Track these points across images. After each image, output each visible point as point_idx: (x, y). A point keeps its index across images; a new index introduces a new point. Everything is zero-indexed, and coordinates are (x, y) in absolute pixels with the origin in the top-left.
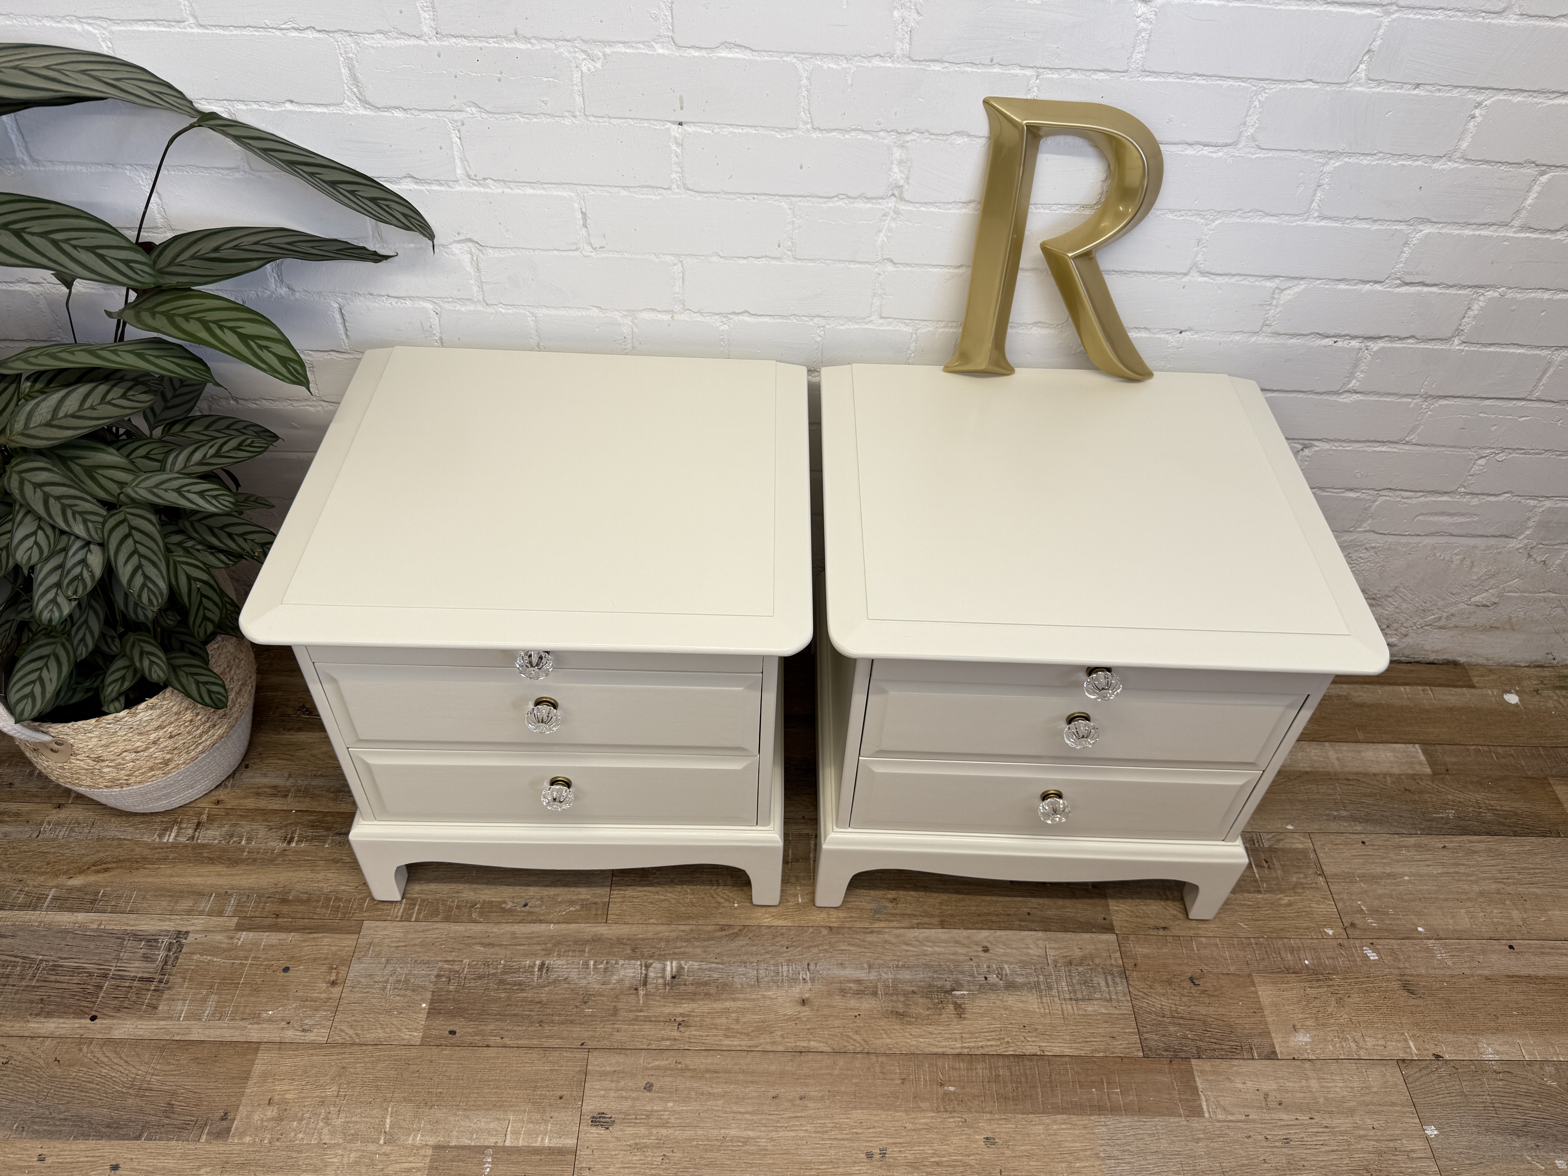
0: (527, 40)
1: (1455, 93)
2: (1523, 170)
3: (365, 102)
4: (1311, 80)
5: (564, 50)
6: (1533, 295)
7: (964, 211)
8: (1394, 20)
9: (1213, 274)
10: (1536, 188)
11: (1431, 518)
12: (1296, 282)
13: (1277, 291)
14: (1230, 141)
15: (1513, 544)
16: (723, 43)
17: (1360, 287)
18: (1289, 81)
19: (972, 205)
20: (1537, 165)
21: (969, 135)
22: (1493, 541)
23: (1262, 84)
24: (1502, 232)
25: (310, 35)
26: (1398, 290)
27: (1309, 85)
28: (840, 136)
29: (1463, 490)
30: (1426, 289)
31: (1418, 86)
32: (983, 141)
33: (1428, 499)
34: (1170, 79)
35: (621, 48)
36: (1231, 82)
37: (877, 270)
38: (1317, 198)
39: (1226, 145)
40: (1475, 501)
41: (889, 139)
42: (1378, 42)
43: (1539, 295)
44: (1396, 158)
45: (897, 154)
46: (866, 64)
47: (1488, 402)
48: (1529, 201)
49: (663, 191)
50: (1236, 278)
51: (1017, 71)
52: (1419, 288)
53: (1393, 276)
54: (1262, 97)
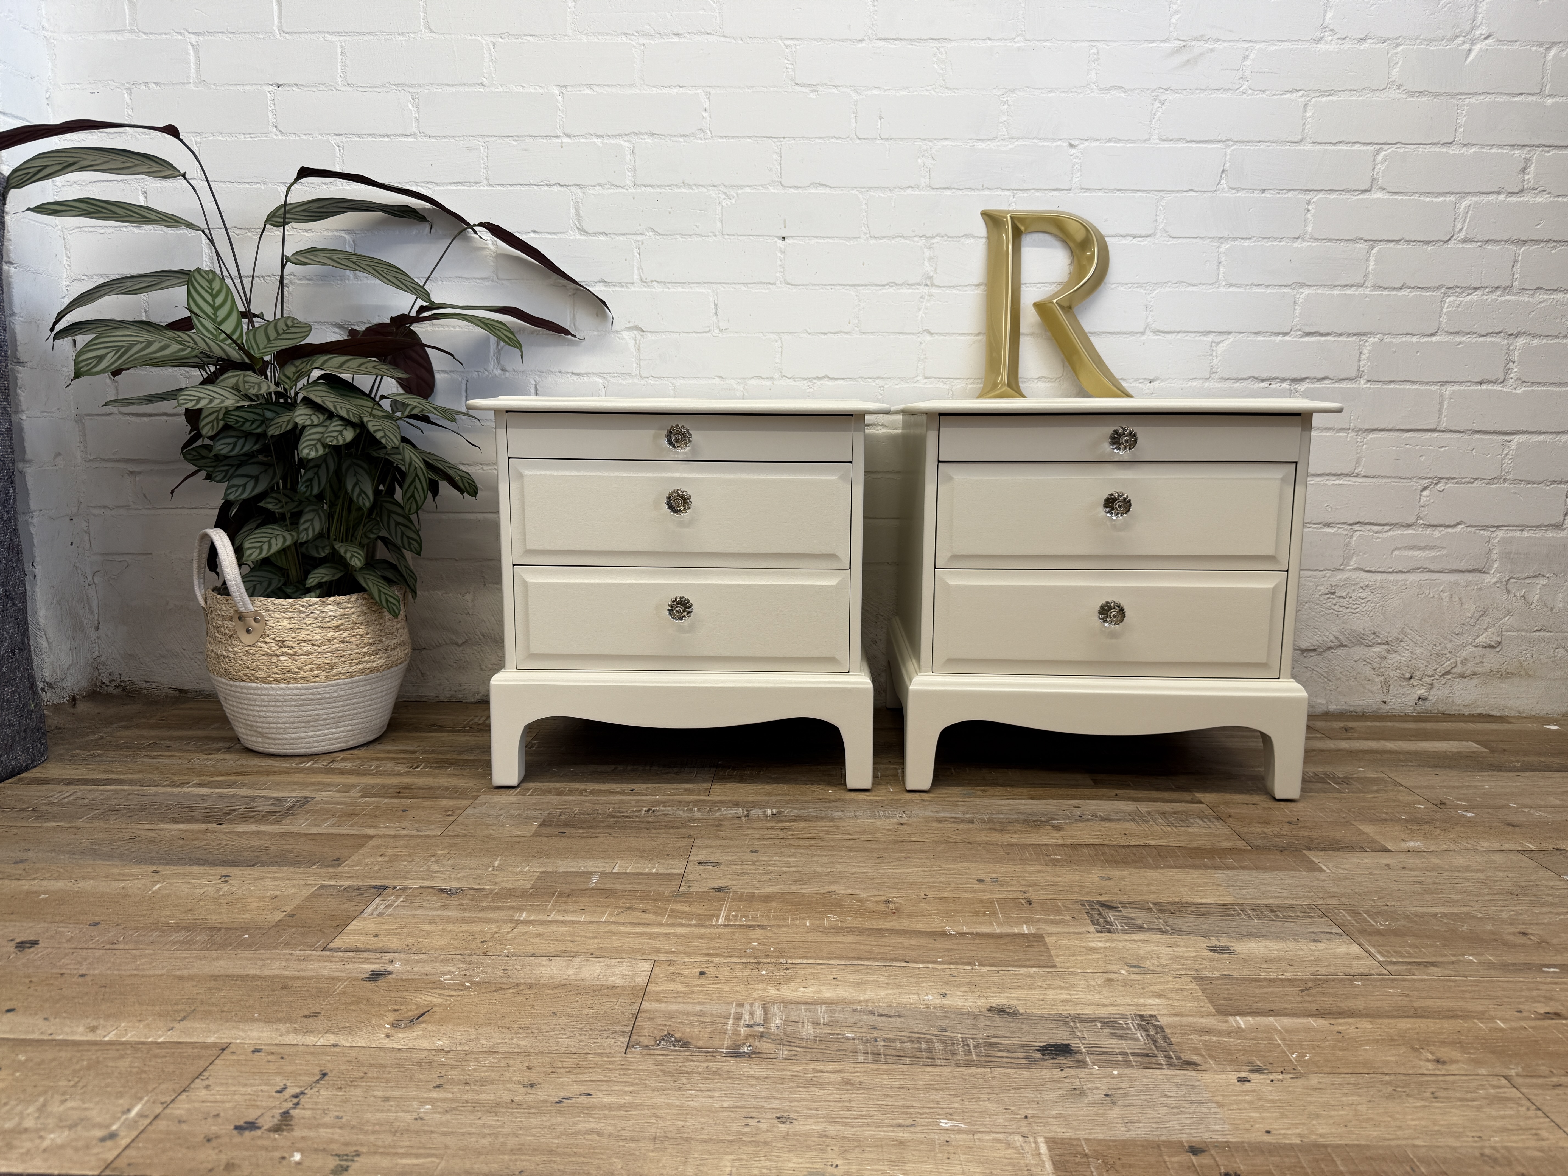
0: (690, 186)
1: (1290, 194)
2: (1357, 245)
3: (581, 230)
4: (1192, 190)
5: (713, 192)
6: (1404, 339)
7: (976, 292)
8: (1234, 150)
9: (1162, 332)
10: (1372, 258)
11: (1406, 553)
12: (1225, 337)
13: (1214, 345)
14: (1149, 233)
15: (1489, 579)
16: (812, 184)
17: (1273, 338)
18: (1178, 191)
19: (982, 287)
20: (1366, 241)
21: (974, 237)
22: (1470, 577)
23: (1160, 194)
24: (1360, 291)
25: (556, 188)
26: (1301, 340)
27: (1192, 193)
28: (888, 242)
29: (1421, 522)
30: (1323, 339)
31: (1264, 191)
32: (984, 240)
33: (1396, 533)
34: (1100, 194)
35: (748, 190)
36: (1140, 194)
37: (919, 339)
38: (1221, 272)
39: (1148, 236)
40: (1437, 533)
41: (922, 242)
42: (1228, 165)
43: (1408, 339)
44: (1266, 240)
45: (928, 253)
46: (902, 192)
47: (1408, 435)
48: (1371, 267)
49: (771, 286)
50: (1181, 335)
51: (1000, 192)
52: (1318, 338)
53: (1295, 329)
54: (1164, 203)
